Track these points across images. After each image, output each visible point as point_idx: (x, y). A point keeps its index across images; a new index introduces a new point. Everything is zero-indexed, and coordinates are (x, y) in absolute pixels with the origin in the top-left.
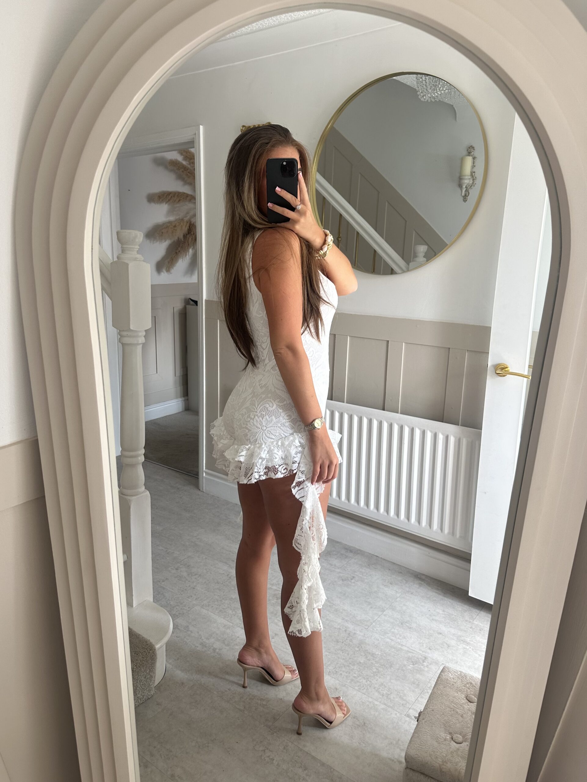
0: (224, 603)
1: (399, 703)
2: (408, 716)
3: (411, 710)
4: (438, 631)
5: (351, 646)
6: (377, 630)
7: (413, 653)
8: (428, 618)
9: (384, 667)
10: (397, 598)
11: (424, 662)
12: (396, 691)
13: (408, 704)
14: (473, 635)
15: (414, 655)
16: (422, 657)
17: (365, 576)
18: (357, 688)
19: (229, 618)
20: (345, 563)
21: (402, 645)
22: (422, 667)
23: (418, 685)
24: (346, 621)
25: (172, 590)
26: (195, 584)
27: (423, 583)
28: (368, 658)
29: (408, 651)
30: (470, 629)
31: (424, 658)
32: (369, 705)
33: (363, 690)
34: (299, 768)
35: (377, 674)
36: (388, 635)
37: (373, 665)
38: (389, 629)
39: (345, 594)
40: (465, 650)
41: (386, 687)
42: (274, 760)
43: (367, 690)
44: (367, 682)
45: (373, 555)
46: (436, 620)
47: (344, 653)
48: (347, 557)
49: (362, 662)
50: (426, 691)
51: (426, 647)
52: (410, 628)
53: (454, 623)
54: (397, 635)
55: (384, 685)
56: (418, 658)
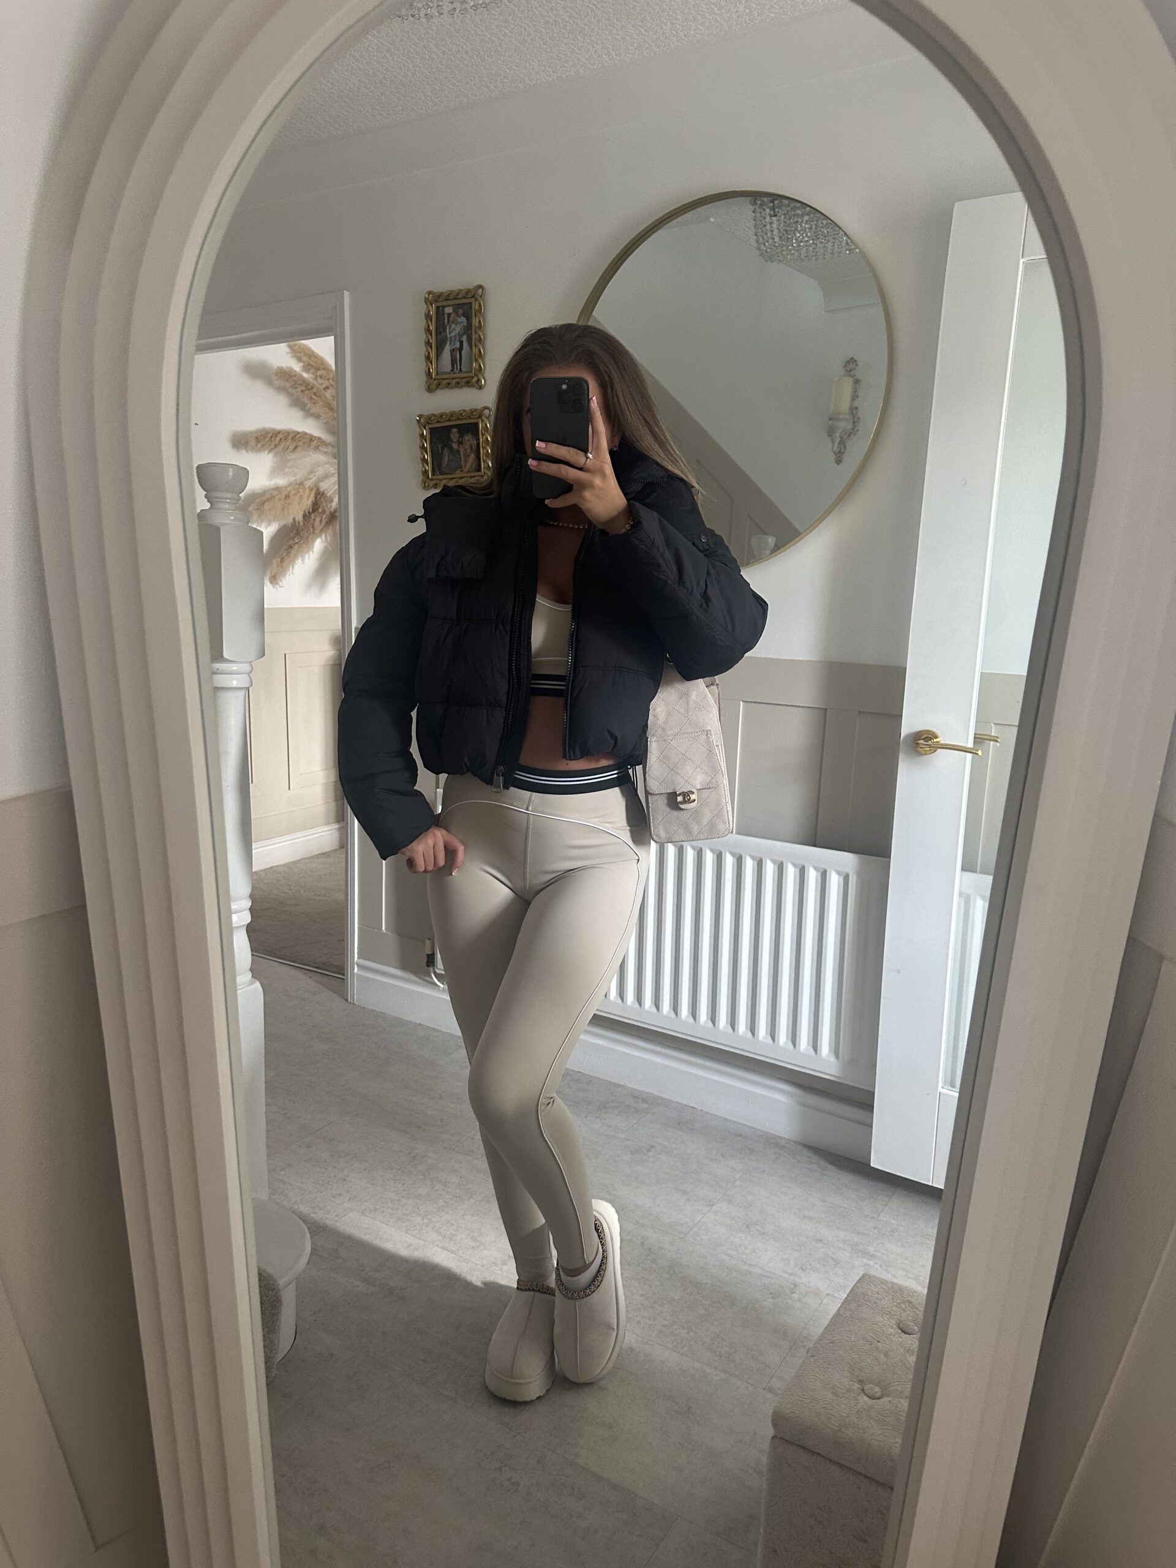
0: (406, 1204)
1: (751, 1369)
2: (770, 1390)
3: (775, 1379)
4: (816, 1236)
5: (655, 1271)
6: (702, 1240)
7: (771, 1278)
8: (795, 1213)
9: (719, 1305)
10: (735, 1181)
11: (792, 1293)
12: (744, 1346)
13: (768, 1369)
14: (880, 1241)
15: (773, 1281)
16: (789, 1284)
17: (673, 1143)
18: (670, 1345)
19: (417, 1231)
20: (635, 1121)
21: (751, 1265)
22: (789, 1301)
24: (643, 1226)
25: (302, 1186)
26: (346, 1172)
27: (782, 1152)
28: (689, 1291)
29: (762, 1275)
30: (876, 1231)
31: (793, 1286)
33: (682, 1347)
34: (570, 1495)
35: (707, 1319)
36: (722, 1247)
37: (699, 1303)
38: (724, 1237)
39: (637, 1178)
40: (867, 1267)
42: (519, 1484)
43: (689, 1348)
45: (686, 1105)
46: (811, 1218)
48: (637, 1111)
49: (676, 1298)
50: (801, 1344)
51: (795, 1267)
52: (764, 1233)
53: (844, 1222)
54: (740, 1246)
55: (722, 1338)
56: (781, 1287)
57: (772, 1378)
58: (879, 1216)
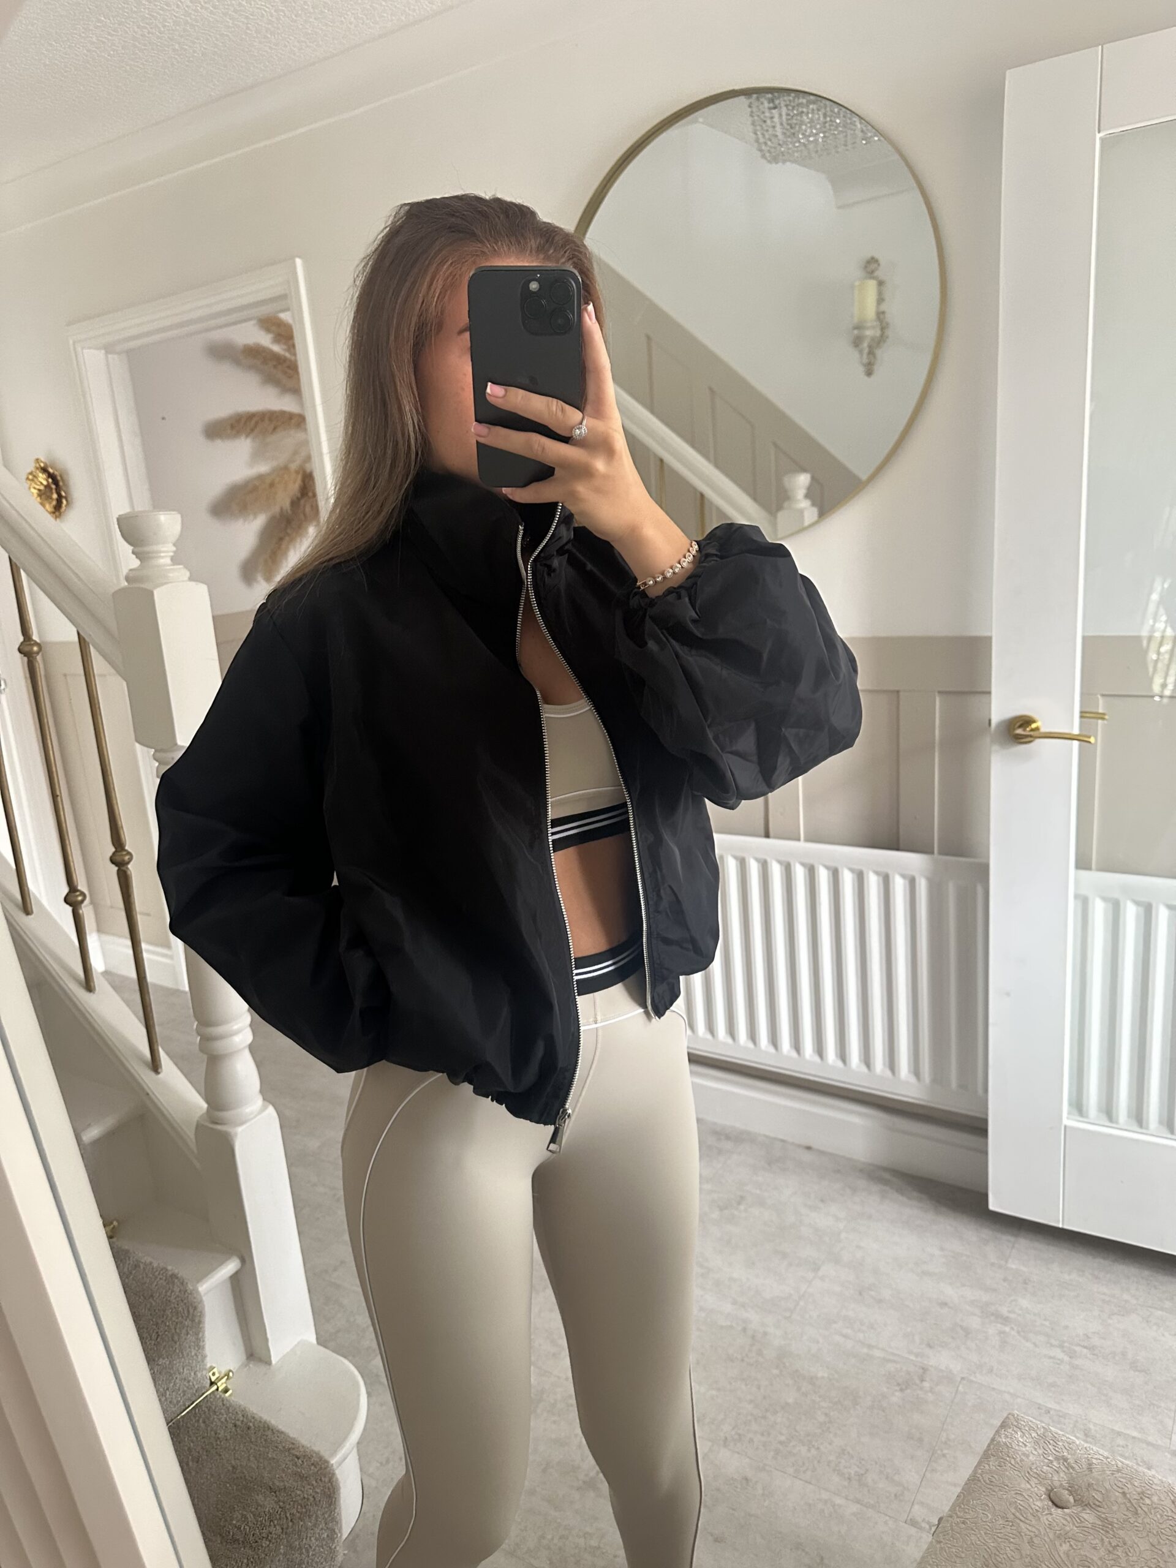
1: (888, 1495)
2: (913, 1523)
3: (916, 1507)
4: (938, 1299)
5: (761, 1366)
6: (810, 1317)
7: (895, 1362)
8: (912, 1271)
9: (840, 1407)
10: (840, 1234)
11: (922, 1381)
12: (876, 1463)
13: (906, 1492)
14: (1012, 1298)
15: (898, 1366)
16: (916, 1369)
17: (765, 1191)
18: (790, 1470)
21: (870, 1347)
22: (919, 1392)
23: (920, 1440)
24: (743, 1306)
27: (887, 1188)
28: (803, 1390)
29: (884, 1359)
30: (1005, 1284)
31: (921, 1371)
32: (822, 1511)
33: (804, 1472)
35: (829, 1428)
36: (835, 1326)
37: (816, 1407)
38: (835, 1310)
39: (729, 1241)
40: (1002, 1335)
41: (852, 1457)
43: (813, 1472)
44: (809, 1450)
45: (775, 1139)
46: (930, 1275)
47: (749, 1387)
48: (720, 1152)
49: (791, 1401)
50: (939, 1452)
51: (921, 1344)
52: (880, 1301)
53: (969, 1276)
54: (855, 1322)
55: (849, 1453)
56: (908, 1373)
57: (913, 1504)
58: (1007, 1262)
